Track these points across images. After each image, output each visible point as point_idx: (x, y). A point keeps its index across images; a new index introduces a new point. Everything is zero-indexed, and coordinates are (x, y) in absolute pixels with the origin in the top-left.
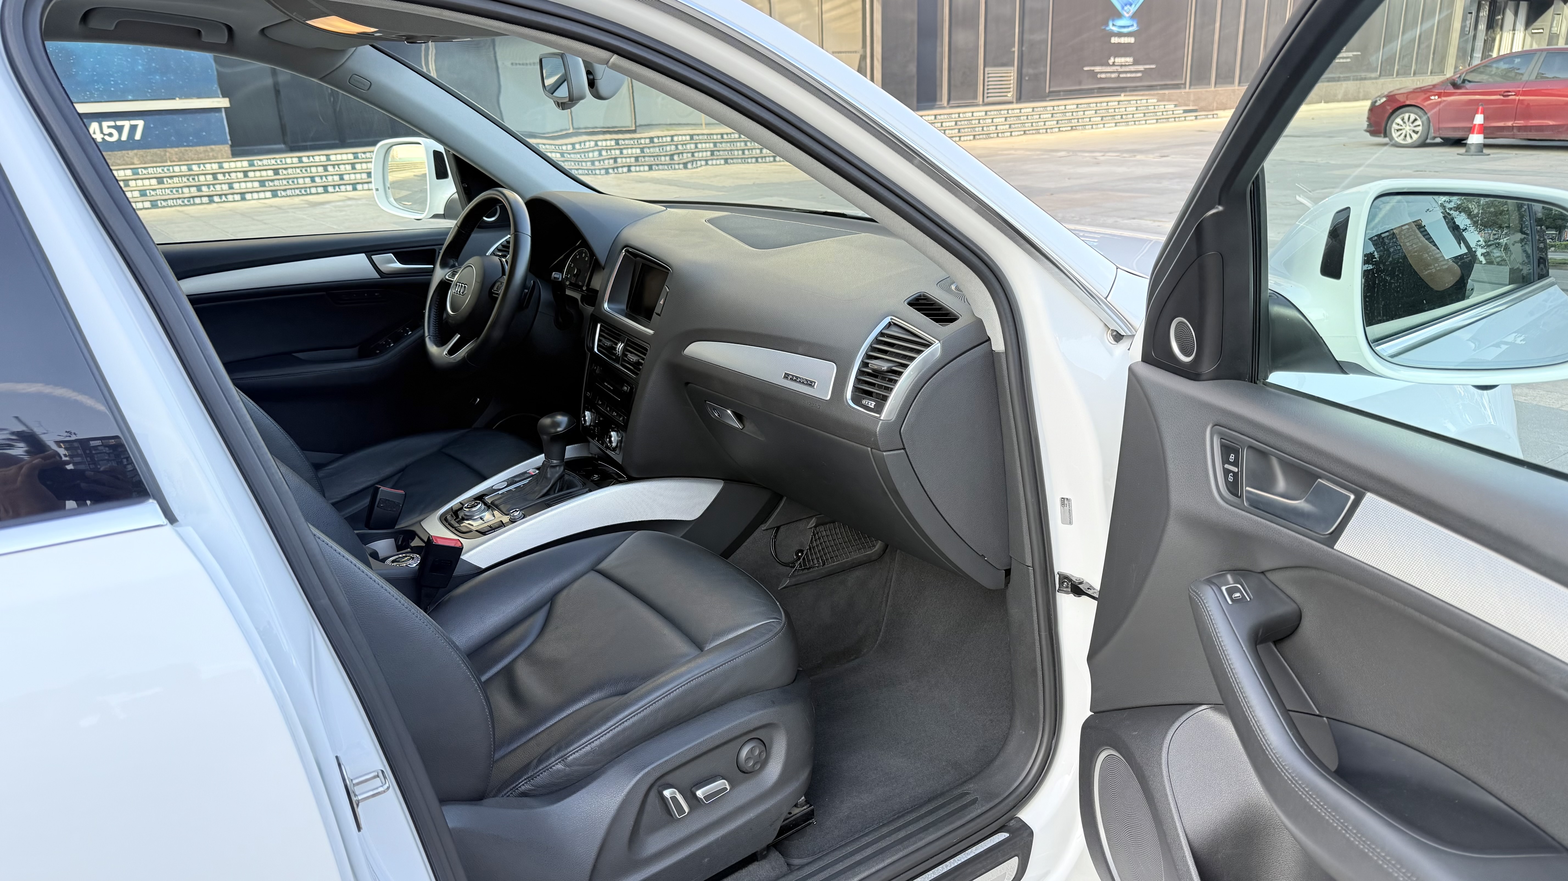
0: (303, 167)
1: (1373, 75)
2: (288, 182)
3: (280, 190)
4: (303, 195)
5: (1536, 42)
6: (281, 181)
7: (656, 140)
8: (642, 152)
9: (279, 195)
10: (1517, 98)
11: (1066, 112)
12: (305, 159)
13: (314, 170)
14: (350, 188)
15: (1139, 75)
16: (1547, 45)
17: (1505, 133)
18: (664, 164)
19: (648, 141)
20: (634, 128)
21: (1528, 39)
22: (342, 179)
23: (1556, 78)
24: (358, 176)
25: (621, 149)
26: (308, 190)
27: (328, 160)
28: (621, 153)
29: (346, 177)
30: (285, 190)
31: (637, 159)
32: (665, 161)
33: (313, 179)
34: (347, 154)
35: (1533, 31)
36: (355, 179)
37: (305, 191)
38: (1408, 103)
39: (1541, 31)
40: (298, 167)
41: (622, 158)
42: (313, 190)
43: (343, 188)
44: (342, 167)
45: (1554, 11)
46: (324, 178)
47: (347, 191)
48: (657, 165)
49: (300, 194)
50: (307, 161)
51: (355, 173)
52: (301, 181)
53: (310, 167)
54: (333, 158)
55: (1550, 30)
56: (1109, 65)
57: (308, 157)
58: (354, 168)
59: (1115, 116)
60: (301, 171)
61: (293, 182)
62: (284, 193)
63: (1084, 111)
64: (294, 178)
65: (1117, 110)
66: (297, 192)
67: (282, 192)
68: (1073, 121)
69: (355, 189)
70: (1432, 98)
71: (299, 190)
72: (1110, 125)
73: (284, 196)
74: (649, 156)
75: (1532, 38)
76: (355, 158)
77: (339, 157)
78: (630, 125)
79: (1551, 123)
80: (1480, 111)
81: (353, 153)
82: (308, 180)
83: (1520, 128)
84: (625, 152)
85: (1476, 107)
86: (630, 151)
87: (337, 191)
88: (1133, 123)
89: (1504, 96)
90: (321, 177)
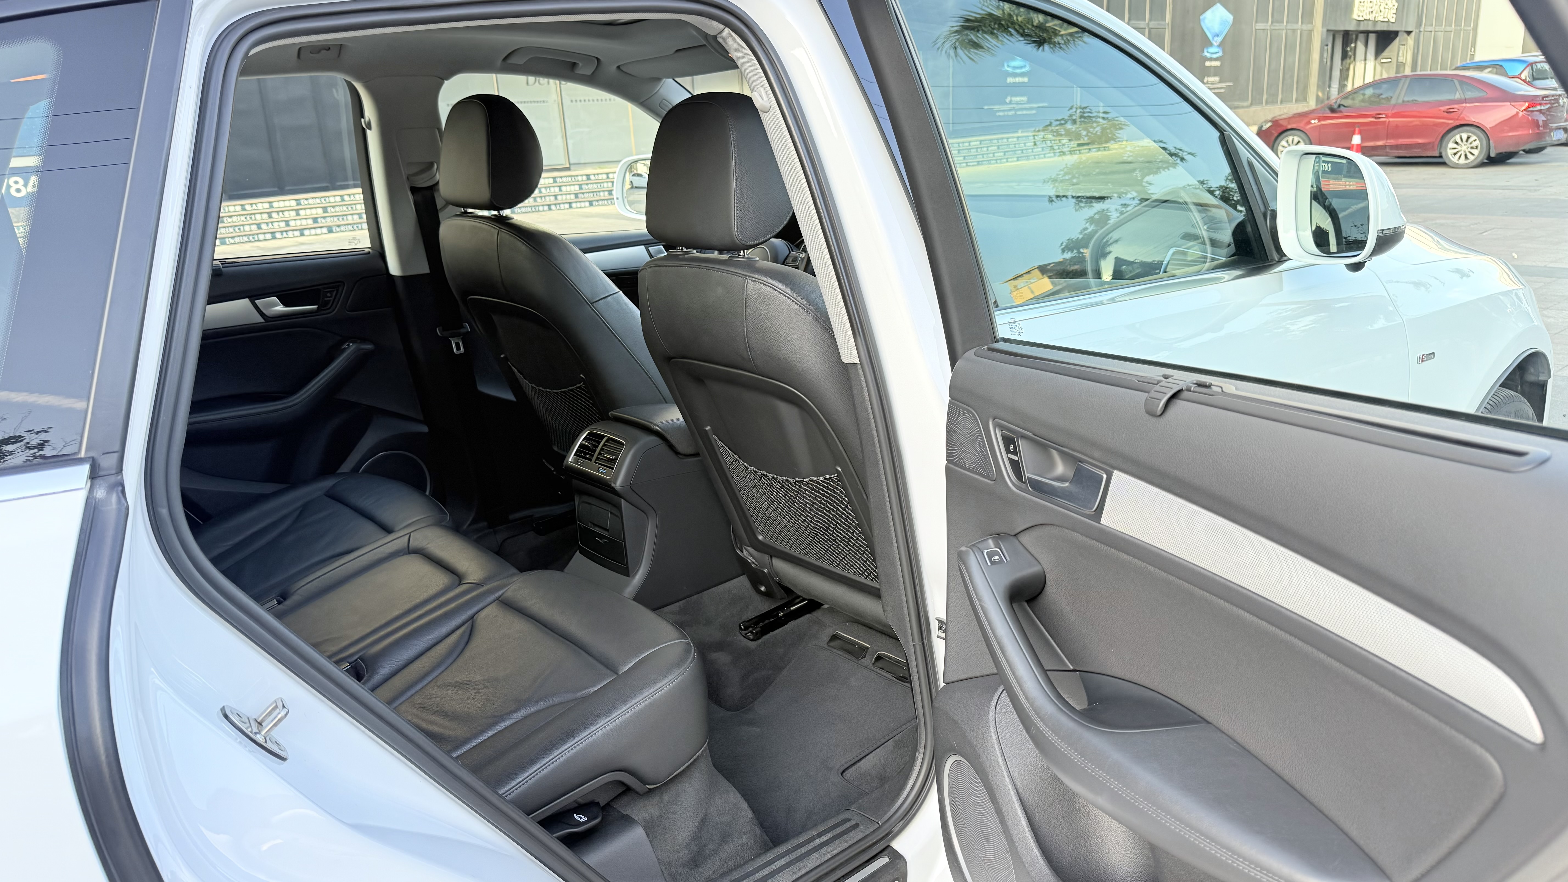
0: (247, 215)
1: (1245, 104)
2: (234, 230)
3: (228, 237)
4: (251, 241)
5: (1386, 71)
6: (227, 229)
7: (592, 177)
8: (581, 188)
9: (228, 242)
10: (1387, 120)
11: (971, 149)
12: (248, 207)
13: (258, 217)
14: (297, 233)
15: (1034, 112)
16: (1396, 73)
17: (1380, 152)
18: (604, 200)
19: (585, 178)
20: (568, 166)
21: (1379, 68)
22: (288, 225)
23: (1415, 101)
24: (304, 222)
25: (560, 187)
26: (256, 237)
27: (271, 207)
28: (560, 190)
29: (292, 223)
30: (232, 238)
31: (576, 195)
32: (604, 196)
33: (259, 226)
34: (289, 200)
35: (1382, 61)
36: (301, 225)
37: (253, 238)
38: (1289, 127)
39: (1389, 60)
40: (242, 215)
41: (561, 195)
42: (261, 237)
43: (290, 234)
44: (286, 213)
45: (1399, 41)
46: (270, 224)
47: (294, 237)
48: (597, 201)
49: (248, 240)
50: (250, 208)
51: (300, 219)
52: (247, 228)
53: (254, 214)
54: (275, 205)
55: (1397, 59)
56: (1006, 103)
57: (251, 204)
58: (298, 214)
59: (1016, 151)
60: (246, 218)
61: (239, 229)
62: (232, 241)
63: (988, 147)
64: (240, 225)
65: (1017, 146)
66: (245, 239)
67: (230, 239)
68: (978, 157)
69: (302, 235)
70: (1313, 121)
71: (247, 237)
72: (1013, 159)
73: (232, 243)
74: (588, 192)
75: (1382, 67)
76: (298, 204)
77: (282, 204)
78: (564, 163)
79: (1420, 141)
80: (1357, 131)
81: (296, 200)
82: (254, 227)
83: (1392, 147)
84: (564, 189)
85: (1353, 129)
86: (568, 188)
87: (285, 237)
88: (1033, 157)
89: (1376, 118)
90: (267, 223)
